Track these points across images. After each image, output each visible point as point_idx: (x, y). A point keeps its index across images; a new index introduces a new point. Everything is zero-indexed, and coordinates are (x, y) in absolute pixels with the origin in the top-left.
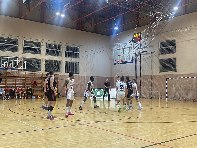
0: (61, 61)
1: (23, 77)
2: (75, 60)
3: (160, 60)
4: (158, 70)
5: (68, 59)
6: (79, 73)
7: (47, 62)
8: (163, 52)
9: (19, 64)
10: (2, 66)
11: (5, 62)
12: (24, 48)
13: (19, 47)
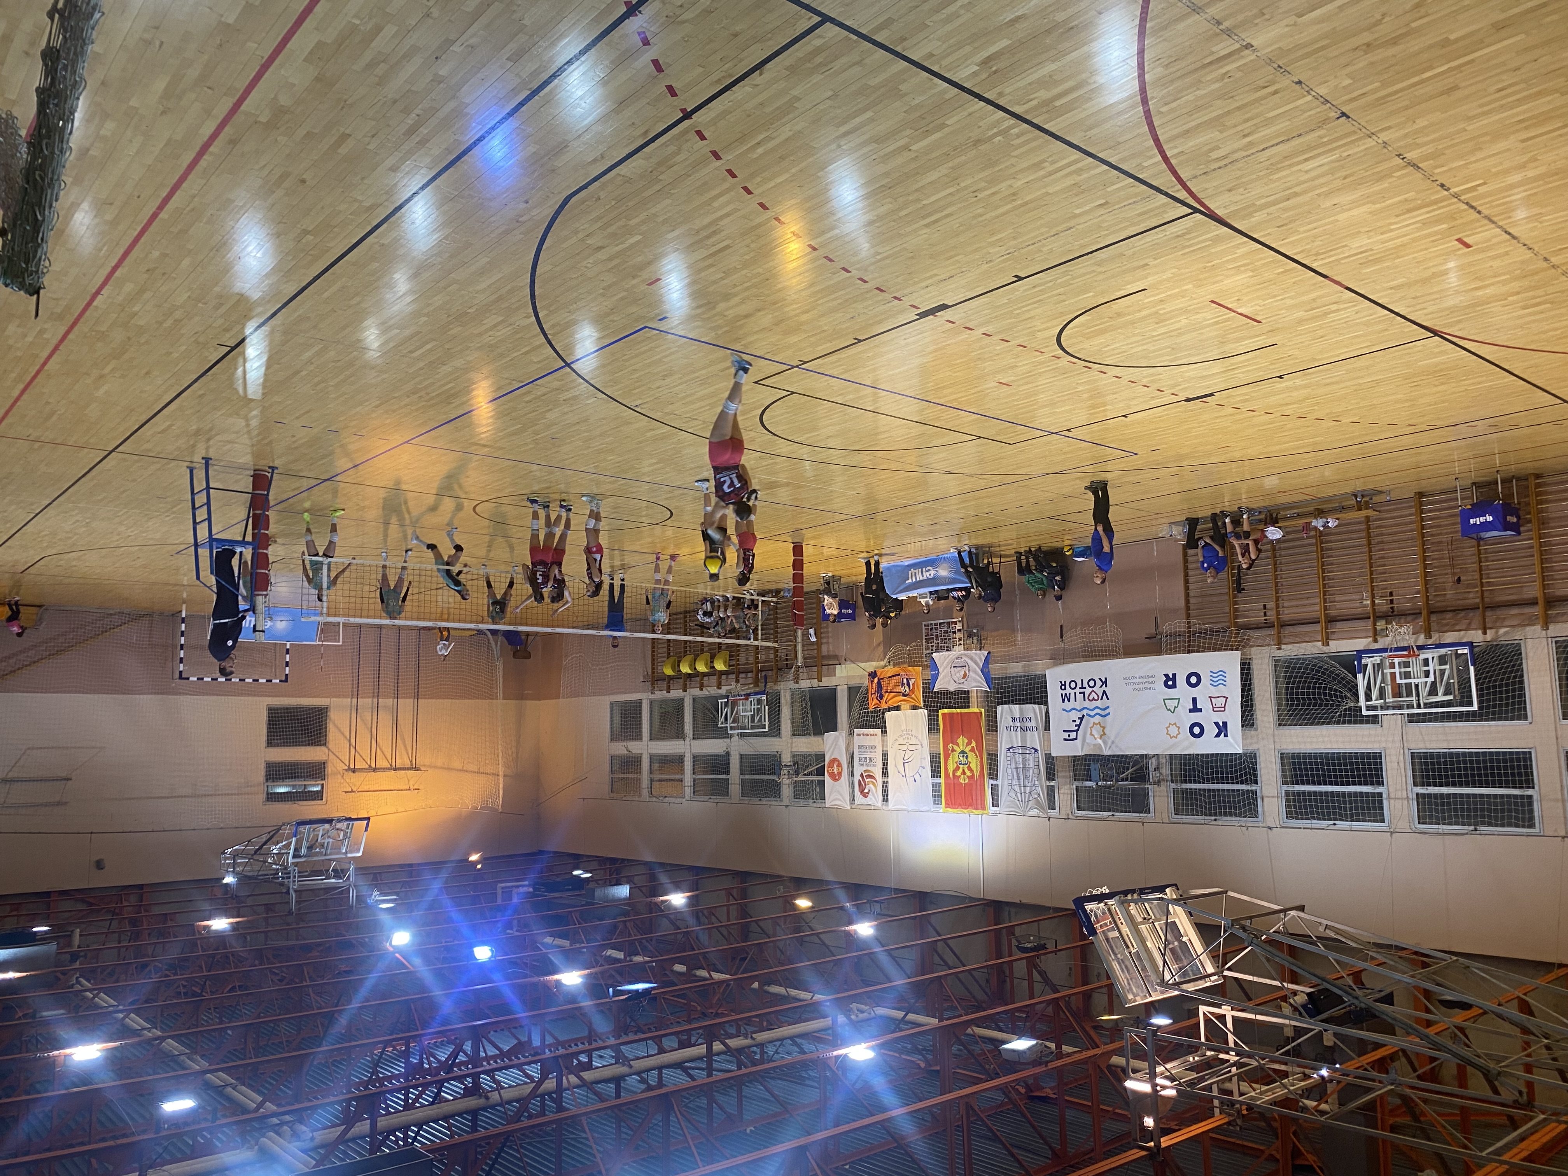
0: (651, 739)
2: (620, 748)
3: (325, 744)
4: (333, 715)
5: (635, 747)
6: (612, 704)
7: (679, 735)
8: (317, 771)
10: (759, 702)
11: (753, 717)
12: (728, 773)
13: (738, 771)
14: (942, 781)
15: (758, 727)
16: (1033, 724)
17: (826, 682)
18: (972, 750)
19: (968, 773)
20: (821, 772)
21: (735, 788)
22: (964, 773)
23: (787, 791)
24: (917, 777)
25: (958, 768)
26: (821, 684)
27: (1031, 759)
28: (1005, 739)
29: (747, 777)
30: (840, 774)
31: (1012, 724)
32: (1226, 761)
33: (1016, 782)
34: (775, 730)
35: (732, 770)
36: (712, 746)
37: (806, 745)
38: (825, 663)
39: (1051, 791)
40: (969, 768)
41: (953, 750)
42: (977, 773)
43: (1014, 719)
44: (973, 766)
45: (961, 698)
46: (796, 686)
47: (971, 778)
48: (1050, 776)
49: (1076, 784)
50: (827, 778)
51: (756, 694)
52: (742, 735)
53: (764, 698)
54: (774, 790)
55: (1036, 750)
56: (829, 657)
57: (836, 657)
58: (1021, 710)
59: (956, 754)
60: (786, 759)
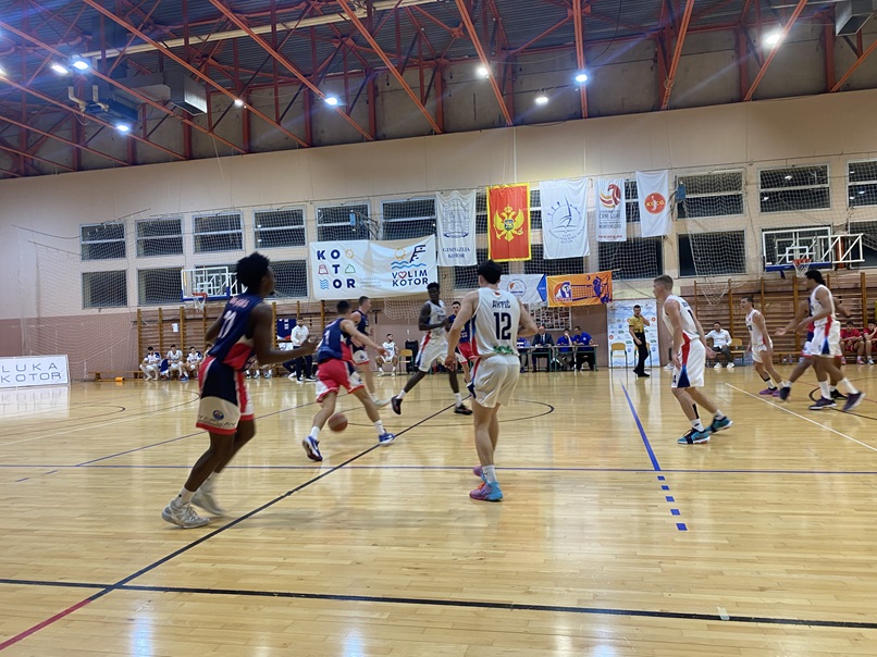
1: (856, 289)
9: (836, 248)
13: (833, 190)
14: (530, 208)
16: (446, 254)
17: (689, 281)
18: (500, 232)
19: (504, 214)
22: (508, 214)
24: (556, 206)
25: (514, 217)
27: (449, 230)
28: (470, 242)
30: (649, 200)
31: (464, 252)
33: (460, 212)
35: (845, 190)
37: (715, 224)
40: (503, 218)
42: (497, 215)
43: (463, 256)
44: (500, 220)
46: (737, 277)
47: (502, 210)
50: (667, 193)
53: (768, 264)
55: (445, 235)
59: (515, 228)
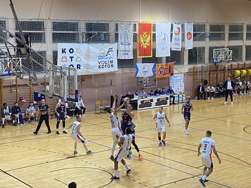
10: (217, 59)
11: (219, 54)
12: (229, 34)
13: (226, 34)
14: (152, 32)
15: (217, 50)
16: (122, 53)
17: (192, 66)
18: (142, 43)
19: (143, 36)
20: (195, 35)
21: (227, 28)
22: (145, 36)
23: (208, 28)
24: (161, 34)
25: (147, 37)
26: (193, 65)
27: (123, 41)
28: (131, 47)
29: (222, 32)
30: (187, 35)
31: (128, 53)
32: (63, 41)
33: (128, 33)
34: (211, 49)
35: (228, 35)
36: (235, 43)
37: (200, 44)
38: (191, 73)
39: (117, 30)
40: (143, 37)
41: (148, 43)
42: (141, 35)
43: (128, 54)
44: (142, 38)
45: (145, 61)
46: (203, 65)
47: (143, 34)
48: (117, 35)
49: (109, 32)
50: (192, 33)
51: (218, 62)
52: (223, 47)
53: (215, 61)
54: (212, 28)
55: (121, 44)
56: (191, 75)
57: (188, 75)
58: (125, 57)
59: (147, 42)
60: (207, 39)
